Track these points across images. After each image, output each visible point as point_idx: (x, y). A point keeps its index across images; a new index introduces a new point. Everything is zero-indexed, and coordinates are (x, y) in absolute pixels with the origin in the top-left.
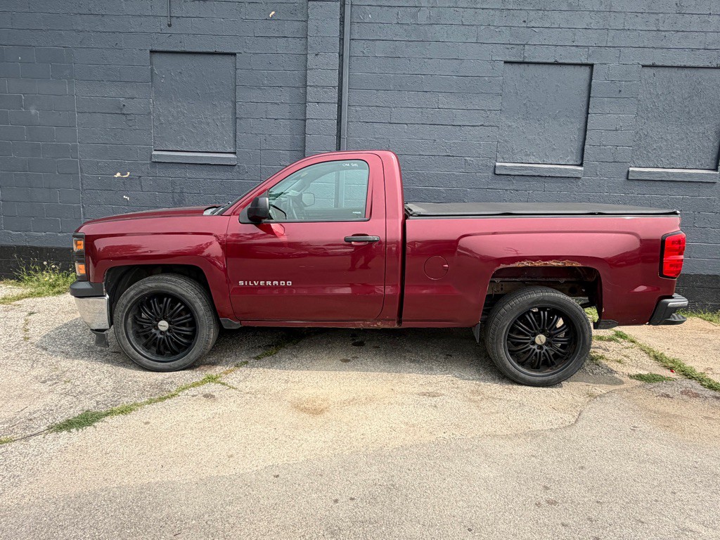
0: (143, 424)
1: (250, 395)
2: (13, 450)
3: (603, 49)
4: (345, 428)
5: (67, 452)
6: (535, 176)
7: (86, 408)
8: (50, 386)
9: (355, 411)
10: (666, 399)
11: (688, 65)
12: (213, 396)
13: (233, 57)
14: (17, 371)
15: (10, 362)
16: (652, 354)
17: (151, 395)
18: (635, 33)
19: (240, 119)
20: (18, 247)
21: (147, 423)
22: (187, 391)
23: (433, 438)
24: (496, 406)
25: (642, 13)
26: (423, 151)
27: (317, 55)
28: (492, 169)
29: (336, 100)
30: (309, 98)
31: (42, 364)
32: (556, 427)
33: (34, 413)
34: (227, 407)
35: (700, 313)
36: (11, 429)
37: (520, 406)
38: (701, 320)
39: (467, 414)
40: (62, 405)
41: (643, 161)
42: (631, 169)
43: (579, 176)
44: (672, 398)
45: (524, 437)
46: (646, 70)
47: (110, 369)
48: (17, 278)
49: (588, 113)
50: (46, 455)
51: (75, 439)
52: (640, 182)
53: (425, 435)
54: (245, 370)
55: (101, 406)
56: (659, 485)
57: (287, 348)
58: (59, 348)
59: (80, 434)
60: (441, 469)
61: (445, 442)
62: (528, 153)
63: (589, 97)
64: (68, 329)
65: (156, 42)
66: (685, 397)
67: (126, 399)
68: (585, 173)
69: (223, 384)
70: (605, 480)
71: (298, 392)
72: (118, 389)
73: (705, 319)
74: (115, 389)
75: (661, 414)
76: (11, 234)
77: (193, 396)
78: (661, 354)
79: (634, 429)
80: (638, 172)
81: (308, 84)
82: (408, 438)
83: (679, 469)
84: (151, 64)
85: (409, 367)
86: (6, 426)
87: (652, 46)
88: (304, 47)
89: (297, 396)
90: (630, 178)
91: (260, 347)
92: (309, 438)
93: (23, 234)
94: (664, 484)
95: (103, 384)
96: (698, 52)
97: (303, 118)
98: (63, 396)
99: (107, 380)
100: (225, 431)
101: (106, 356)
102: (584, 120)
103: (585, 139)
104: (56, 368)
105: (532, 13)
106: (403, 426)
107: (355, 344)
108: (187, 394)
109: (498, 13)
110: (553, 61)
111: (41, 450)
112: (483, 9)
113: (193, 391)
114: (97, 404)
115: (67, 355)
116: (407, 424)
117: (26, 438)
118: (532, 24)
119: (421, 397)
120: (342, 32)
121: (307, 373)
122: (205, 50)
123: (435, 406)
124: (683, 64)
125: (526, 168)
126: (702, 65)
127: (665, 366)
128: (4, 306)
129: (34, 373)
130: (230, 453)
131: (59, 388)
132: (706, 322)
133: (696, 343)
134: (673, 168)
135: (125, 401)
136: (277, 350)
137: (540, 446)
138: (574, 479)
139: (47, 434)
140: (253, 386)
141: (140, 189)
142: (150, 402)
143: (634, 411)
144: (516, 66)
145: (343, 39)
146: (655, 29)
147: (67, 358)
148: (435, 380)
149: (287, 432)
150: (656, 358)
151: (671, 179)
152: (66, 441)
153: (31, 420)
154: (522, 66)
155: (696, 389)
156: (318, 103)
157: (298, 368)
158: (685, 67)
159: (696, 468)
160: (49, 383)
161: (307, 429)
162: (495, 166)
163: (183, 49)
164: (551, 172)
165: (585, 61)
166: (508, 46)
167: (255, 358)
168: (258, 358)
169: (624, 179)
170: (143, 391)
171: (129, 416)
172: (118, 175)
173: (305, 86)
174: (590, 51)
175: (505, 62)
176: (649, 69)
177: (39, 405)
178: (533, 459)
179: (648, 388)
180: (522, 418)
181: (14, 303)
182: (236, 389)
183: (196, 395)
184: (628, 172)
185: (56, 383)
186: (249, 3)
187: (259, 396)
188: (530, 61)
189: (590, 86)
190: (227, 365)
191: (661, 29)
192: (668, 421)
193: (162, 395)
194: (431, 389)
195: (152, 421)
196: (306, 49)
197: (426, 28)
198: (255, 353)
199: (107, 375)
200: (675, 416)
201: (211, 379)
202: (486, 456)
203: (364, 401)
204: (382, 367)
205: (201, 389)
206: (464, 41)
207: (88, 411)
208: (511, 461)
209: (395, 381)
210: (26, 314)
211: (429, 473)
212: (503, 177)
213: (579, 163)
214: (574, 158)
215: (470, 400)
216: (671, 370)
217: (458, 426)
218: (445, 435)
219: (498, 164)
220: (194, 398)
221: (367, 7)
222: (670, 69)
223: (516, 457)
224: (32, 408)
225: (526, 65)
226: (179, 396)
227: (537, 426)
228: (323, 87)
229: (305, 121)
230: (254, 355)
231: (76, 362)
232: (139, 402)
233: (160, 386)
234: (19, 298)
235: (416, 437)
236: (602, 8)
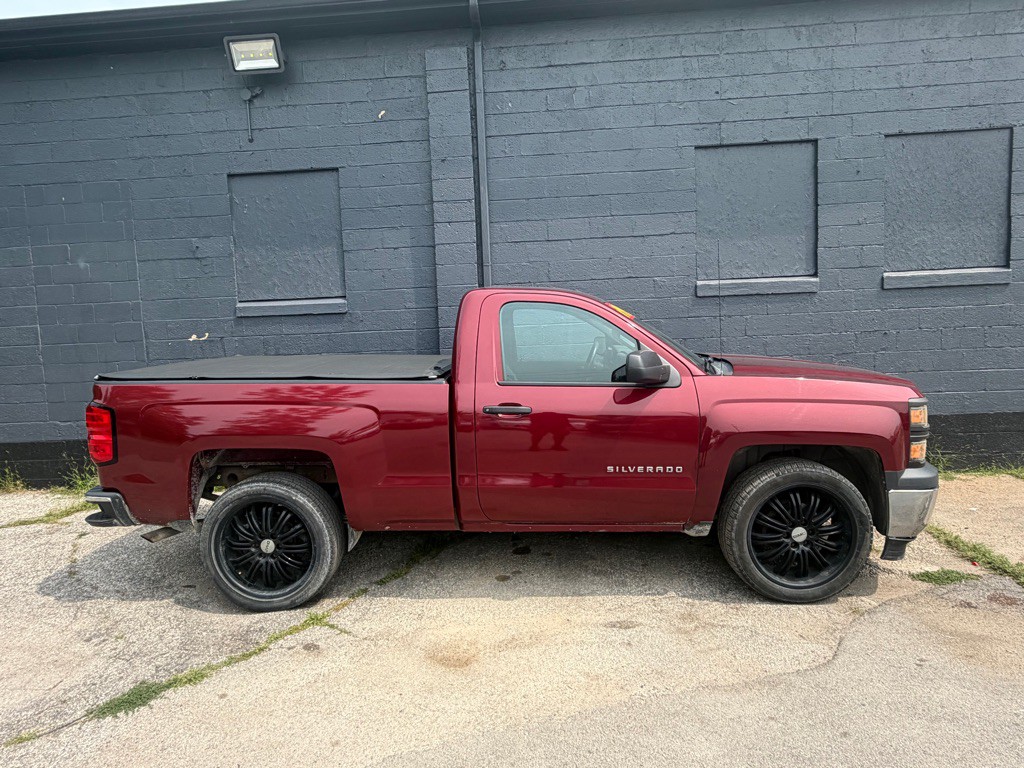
0: (217, 698)
1: (368, 642)
2: (36, 751)
3: (829, 119)
4: (500, 687)
5: (110, 751)
6: (751, 295)
7: (141, 678)
8: (96, 645)
9: (515, 659)
10: (967, 610)
11: (949, 128)
12: (317, 647)
13: (334, 173)
14: (54, 626)
15: (46, 611)
16: (942, 538)
17: (231, 651)
18: (871, 94)
19: (348, 251)
20: (68, 442)
21: (223, 696)
22: (281, 642)
23: (625, 697)
24: (716, 637)
25: (876, 67)
26: (596, 274)
27: (443, 161)
28: (692, 290)
29: (474, 217)
30: (437, 218)
31: (89, 612)
32: (805, 666)
33: (70, 691)
34: (335, 662)
35: (1009, 468)
36: (36, 718)
37: (752, 636)
38: (1012, 478)
39: (675, 654)
40: (109, 675)
41: (902, 263)
42: (886, 275)
43: (815, 290)
44: (976, 608)
45: (758, 686)
46: (891, 140)
47: (179, 613)
48: (68, 484)
49: (817, 205)
50: (80, 757)
51: (122, 728)
52: (901, 292)
53: (615, 692)
54: (363, 602)
55: (162, 673)
56: (963, 759)
57: (422, 565)
58: (114, 586)
59: (130, 720)
60: (636, 748)
61: (643, 702)
62: (740, 264)
63: (816, 183)
64: (129, 556)
65: (234, 163)
66: (995, 605)
67: (197, 659)
68: (822, 286)
69: (332, 626)
70: (881, 753)
71: (435, 632)
72: (188, 645)
73: (1017, 477)
74: (183, 645)
75: (959, 636)
76: (57, 425)
77: (289, 649)
78: (956, 538)
79: (920, 664)
80: (897, 277)
81: (435, 199)
82: (588, 700)
83: (991, 729)
84: (230, 191)
85: (592, 582)
86: (30, 713)
87: (895, 108)
88: (425, 153)
89: (433, 638)
90: (885, 287)
91: (385, 564)
92: (448, 707)
93: (74, 425)
94: (969, 756)
95: (168, 637)
96: (960, 111)
97: (430, 243)
98: (111, 660)
99: (173, 632)
100: (330, 703)
101: (175, 593)
102: (812, 213)
103: (816, 239)
104: (106, 617)
105: (726, 81)
106: (582, 679)
107: (516, 552)
108: (281, 647)
109: (679, 85)
110: (759, 139)
111: (75, 749)
112: (659, 82)
113: (290, 641)
114: (157, 671)
115: (122, 595)
116: (588, 675)
117: (55, 731)
118: (728, 95)
119: (609, 630)
120: (475, 128)
121: (448, 601)
122: (298, 168)
123: (629, 644)
124: (941, 129)
125: (738, 286)
126: (968, 128)
127: (963, 557)
128: (48, 526)
129: (76, 627)
130: (336, 738)
131: (107, 648)
132: (1019, 480)
133: (1007, 515)
134: (945, 269)
135: (197, 663)
136: (409, 566)
137: (781, 702)
138: (834, 755)
139: (84, 722)
140: (373, 627)
141: (222, 353)
142: (230, 662)
143: (920, 633)
144: (711, 152)
145: (476, 137)
146: (897, 85)
147: (123, 600)
148: (629, 602)
149: (418, 700)
150: (948, 543)
151: (944, 284)
152: (109, 732)
153: (65, 701)
154: (720, 150)
155: (1010, 591)
156: (449, 222)
157: (437, 595)
158: (945, 132)
159: (1017, 725)
160: (95, 640)
161: (445, 693)
162: (696, 286)
163: (269, 169)
164: (774, 287)
165: (806, 137)
166: (698, 126)
167: (377, 583)
168: (382, 583)
169: (876, 289)
170: (220, 645)
171: (199, 686)
172: (194, 337)
173: (432, 202)
174: (811, 123)
175: (697, 148)
176: (895, 139)
177: (78, 677)
178: (772, 723)
179: (940, 593)
180: (756, 655)
181: (60, 521)
182: (349, 633)
183: (292, 648)
184: (883, 279)
185: (104, 641)
186: (352, 103)
187: (380, 643)
188: (729, 143)
189: (816, 167)
190: (339, 596)
191: (906, 85)
192: (971, 646)
193: (247, 650)
194: (623, 617)
195: (230, 693)
196: (429, 154)
197: (586, 112)
198: (378, 574)
199: (175, 623)
200: (982, 638)
201: (316, 620)
202: (702, 722)
203: (527, 640)
204: (554, 586)
205: (301, 636)
206: (638, 124)
207: (143, 682)
208: (739, 728)
209: (572, 607)
210: (76, 535)
211: (620, 756)
212: (708, 300)
213: (812, 272)
214: (803, 266)
215: (679, 630)
216: (973, 561)
217: (660, 673)
218: (642, 691)
219: (699, 283)
220: (291, 652)
221: (504, 94)
222: (925, 137)
223: (747, 721)
224: (68, 683)
225: (725, 149)
226: (270, 649)
227: (778, 668)
228: (455, 201)
229: (434, 247)
230: (376, 579)
231: (134, 605)
232: (214, 663)
233: (244, 637)
234: (68, 513)
235: (600, 697)
236: (821, 65)
